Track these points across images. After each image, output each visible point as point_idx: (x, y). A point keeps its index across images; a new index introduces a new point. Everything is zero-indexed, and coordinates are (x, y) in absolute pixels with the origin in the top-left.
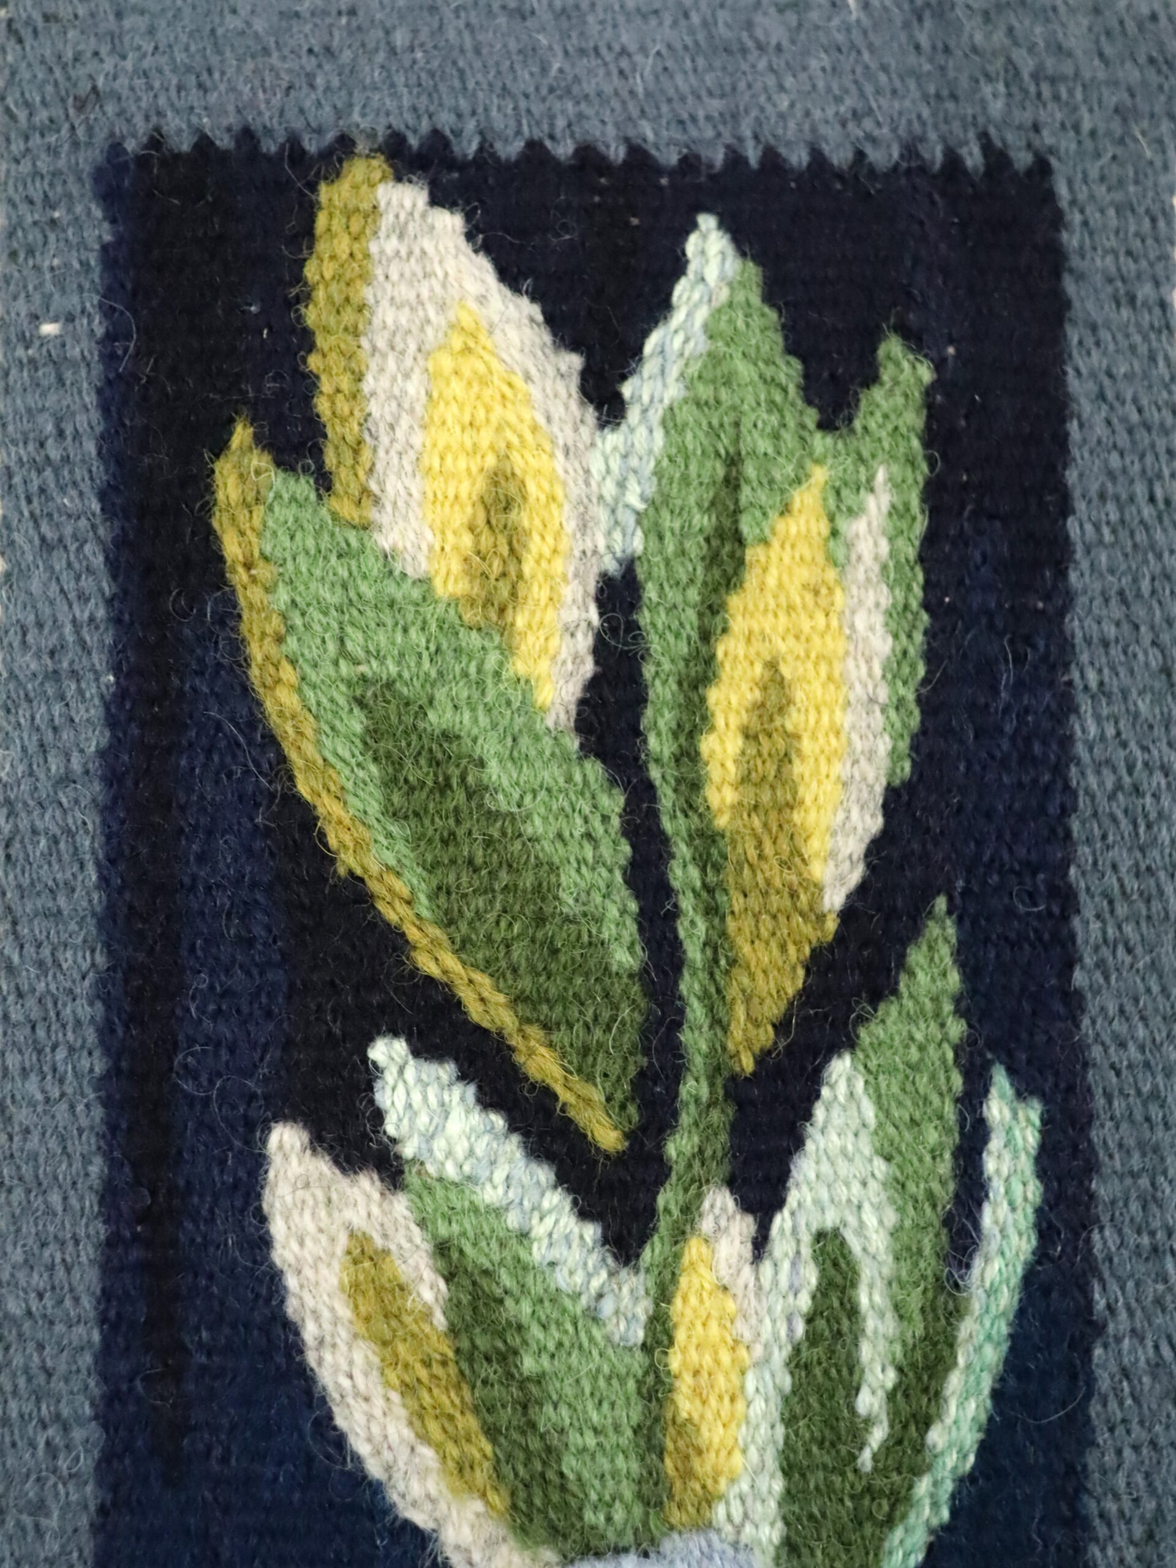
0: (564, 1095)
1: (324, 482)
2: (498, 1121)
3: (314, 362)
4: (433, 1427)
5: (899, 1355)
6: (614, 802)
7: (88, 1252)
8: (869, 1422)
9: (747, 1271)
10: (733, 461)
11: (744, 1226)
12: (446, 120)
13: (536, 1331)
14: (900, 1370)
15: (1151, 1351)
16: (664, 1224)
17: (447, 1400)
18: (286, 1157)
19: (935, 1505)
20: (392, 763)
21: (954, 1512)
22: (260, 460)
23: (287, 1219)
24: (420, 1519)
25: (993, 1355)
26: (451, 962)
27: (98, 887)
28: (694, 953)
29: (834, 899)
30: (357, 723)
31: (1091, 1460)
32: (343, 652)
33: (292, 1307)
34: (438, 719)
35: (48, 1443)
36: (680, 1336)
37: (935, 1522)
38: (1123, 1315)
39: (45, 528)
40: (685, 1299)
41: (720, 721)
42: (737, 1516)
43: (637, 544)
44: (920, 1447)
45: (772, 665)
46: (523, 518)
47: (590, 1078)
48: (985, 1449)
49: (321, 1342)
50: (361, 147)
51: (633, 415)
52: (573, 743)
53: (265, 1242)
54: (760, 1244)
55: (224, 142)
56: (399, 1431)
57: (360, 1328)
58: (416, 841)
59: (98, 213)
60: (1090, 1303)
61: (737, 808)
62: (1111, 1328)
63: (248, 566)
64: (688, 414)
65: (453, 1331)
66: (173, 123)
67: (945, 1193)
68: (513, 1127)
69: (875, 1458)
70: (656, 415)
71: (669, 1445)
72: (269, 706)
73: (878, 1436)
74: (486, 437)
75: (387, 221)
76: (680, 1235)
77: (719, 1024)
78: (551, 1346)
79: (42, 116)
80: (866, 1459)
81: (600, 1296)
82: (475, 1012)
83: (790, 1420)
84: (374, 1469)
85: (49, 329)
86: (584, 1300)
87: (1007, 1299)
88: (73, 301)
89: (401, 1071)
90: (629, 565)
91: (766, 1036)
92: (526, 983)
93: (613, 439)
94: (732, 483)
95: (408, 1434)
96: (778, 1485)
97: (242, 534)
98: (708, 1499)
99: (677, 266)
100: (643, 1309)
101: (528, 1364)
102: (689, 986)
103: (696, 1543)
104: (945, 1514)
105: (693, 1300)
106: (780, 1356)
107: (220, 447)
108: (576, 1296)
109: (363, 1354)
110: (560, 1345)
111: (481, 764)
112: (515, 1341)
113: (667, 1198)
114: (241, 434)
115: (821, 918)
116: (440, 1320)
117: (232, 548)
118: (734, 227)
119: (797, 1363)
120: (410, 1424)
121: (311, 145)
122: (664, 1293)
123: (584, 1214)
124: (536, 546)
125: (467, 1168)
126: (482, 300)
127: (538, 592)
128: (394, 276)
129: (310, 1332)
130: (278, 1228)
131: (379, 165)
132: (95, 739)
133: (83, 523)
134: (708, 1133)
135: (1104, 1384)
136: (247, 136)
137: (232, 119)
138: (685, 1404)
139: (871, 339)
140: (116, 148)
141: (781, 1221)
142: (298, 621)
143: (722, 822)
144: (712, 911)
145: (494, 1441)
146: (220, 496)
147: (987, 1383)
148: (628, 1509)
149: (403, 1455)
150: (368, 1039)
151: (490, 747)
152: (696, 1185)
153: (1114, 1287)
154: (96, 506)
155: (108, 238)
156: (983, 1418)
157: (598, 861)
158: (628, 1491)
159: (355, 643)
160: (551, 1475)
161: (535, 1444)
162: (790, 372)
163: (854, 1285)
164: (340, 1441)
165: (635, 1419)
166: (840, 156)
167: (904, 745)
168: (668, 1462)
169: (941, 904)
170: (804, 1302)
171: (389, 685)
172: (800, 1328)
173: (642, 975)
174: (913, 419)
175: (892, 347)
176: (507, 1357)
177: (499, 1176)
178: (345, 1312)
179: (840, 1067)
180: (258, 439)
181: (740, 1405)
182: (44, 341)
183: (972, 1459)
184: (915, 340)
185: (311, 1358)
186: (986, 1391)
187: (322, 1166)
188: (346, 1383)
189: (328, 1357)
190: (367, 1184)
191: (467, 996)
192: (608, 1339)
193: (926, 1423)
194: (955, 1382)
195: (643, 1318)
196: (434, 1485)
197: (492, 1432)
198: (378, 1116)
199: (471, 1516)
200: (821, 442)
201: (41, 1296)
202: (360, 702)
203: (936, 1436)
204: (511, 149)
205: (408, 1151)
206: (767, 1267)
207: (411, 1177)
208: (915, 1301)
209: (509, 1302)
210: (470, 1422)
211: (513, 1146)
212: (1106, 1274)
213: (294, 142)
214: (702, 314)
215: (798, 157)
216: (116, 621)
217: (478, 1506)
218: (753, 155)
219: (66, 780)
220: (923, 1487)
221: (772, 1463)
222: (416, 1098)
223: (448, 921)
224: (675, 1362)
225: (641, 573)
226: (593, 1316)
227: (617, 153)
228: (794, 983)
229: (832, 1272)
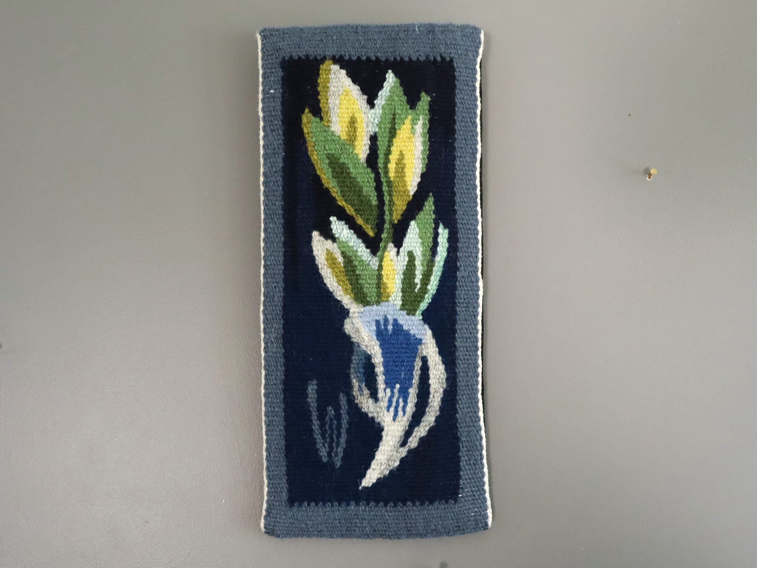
0: (364, 227)
1: (321, 119)
2: (352, 231)
3: (319, 97)
4: (341, 284)
5: (422, 273)
6: (373, 176)
7: (281, 254)
8: (417, 284)
9: (396, 257)
10: (394, 115)
11: (395, 250)
12: (343, 53)
13: (359, 267)
14: (423, 275)
15: (467, 273)
16: (381, 249)
17: (344, 278)
18: (315, 237)
19: (428, 299)
20: (334, 169)
21: (432, 300)
22: (310, 115)
23: (316, 247)
24: (339, 298)
25: (439, 274)
26: (344, 203)
27: (282, 190)
28: (387, 202)
29: (412, 193)
30: (327, 161)
31: (457, 292)
32: (325, 149)
33: (317, 262)
34: (342, 160)
35: (275, 286)
36: (384, 268)
37: (429, 302)
38: (463, 267)
39: (271, 127)
40: (385, 262)
41: (392, 161)
42: (394, 300)
43: (377, 130)
44: (426, 289)
45: (401, 152)
46: (357, 125)
47: (368, 224)
48: (437, 290)
49: (322, 268)
50: (328, 58)
51: (376, 107)
52: (365, 165)
53: (312, 251)
54: (398, 252)
55: (303, 57)
56: (335, 284)
57: (329, 266)
58: (338, 182)
59: (281, 70)
60: (457, 265)
61: (395, 177)
62: (460, 269)
63: (308, 134)
64: (386, 106)
65: (345, 267)
66: (294, 54)
67: (431, 245)
68: (355, 232)
69: (418, 290)
70: (380, 107)
71: (382, 287)
72: (312, 158)
73: (418, 286)
74: (350, 111)
75: (332, 71)
76: (384, 251)
77: (391, 215)
78: (361, 269)
79: (270, 53)
80: (416, 290)
81: (370, 261)
82: (348, 212)
83: (403, 283)
84: (331, 290)
85: (272, 91)
86: (367, 262)
87: (442, 263)
88: (276, 87)
89: (335, 222)
90: (375, 133)
91: (399, 217)
92: (357, 207)
93: (373, 111)
94: (394, 119)
95: (337, 284)
96: (401, 294)
97: (307, 128)
98: (389, 296)
99: (384, 79)
100: (377, 264)
101: (357, 272)
102: (386, 208)
103: (387, 303)
104: (430, 300)
105: (386, 262)
106: (401, 272)
107: (303, 112)
108: (366, 261)
109: (329, 270)
110: (363, 269)
111: (349, 168)
112: (355, 269)
113: (382, 245)
114: (307, 110)
115: (409, 196)
116: (342, 265)
117: (305, 131)
118: (394, 72)
119: (404, 274)
120: (337, 282)
121: (319, 58)
122: (381, 261)
123: (367, 247)
124: (359, 130)
125: (347, 239)
126: (349, 86)
127: (359, 138)
128: (334, 81)
129: (320, 266)
130: (314, 249)
131: (331, 61)
132: (281, 165)
133: (278, 126)
134: (388, 233)
135: (459, 279)
136: (307, 56)
137: (304, 53)
138: (385, 280)
139: (420, 92)
140: (284, 58)
141: (401, 249)
142: (317, 143)
143: (392, 179)
144: (390, 195)
145: (351, 285)
146: (303, 121)
147: (438, 278)
148: (375, 298)
149: (336, 288)
150: (329, 217)
151: (350, 166)
152: (387, 242)
153: (461, 262)
154: (281, 123)
155: (282, 75)
156: (437, 284)
157: (370, 186)
158: (375, 295)
159: (327, 147)
160: (361, 291)
161: (359, 286)
162: (404, 99)
163: (414, 260)
164: (325, 284)
165: (376, 282)
166: (414, 59)
167: (425, 166)
168: (382, 289)
169: (431, 194)
170: (406, 263)
171: (333, 155)
172: (405, 268)
173: (378, 206)
174: (427, 107)
175: (423, 94)
176: (354, 271)
177: (352, 241)
178: (326, 263)
179: (413, 223)
180: (310, 111)
181: (394, 280)
182: (271, 93)
183: (435, 291)
184: (427, 93)
185: (320, 271)
186: (438, 280)
187: (322, 238)
188: (326, 275)
189: (323, 271)
190: (330, 242)
191: (346, 208)
192: (371, 269)
193: (427, 285)
194: (432, 278)
195: (377, 265)
196: (341, 293)
197: (351, 284)
198: (331, 230)
199: (348, 298)
200: (410, 111)
201: (273, 261)
202: (328, 158)
203: (429, 287)
204: (354, 58)
205: (337, 236)
206: (399, 257)
207: (337, 240)
208: (425, 264)
209: (354, 262)
210: (347, 282)
211: (355, 236)
212: (460, 260)
213: (315, 57)
214: (389, 88)
215: (407, 59)
216: (285, 144)
217: (349, 296)
218: (398, 58)
219: (276, 172)
220: (426, 296)
221: (400, 290)
222: (338, 227)
223: (343, 196)
224: (383, 273)
225: (378, 135)
226: (369, 265)
227: (374, 59)
228: (404, 208)
229: (411, 258)
